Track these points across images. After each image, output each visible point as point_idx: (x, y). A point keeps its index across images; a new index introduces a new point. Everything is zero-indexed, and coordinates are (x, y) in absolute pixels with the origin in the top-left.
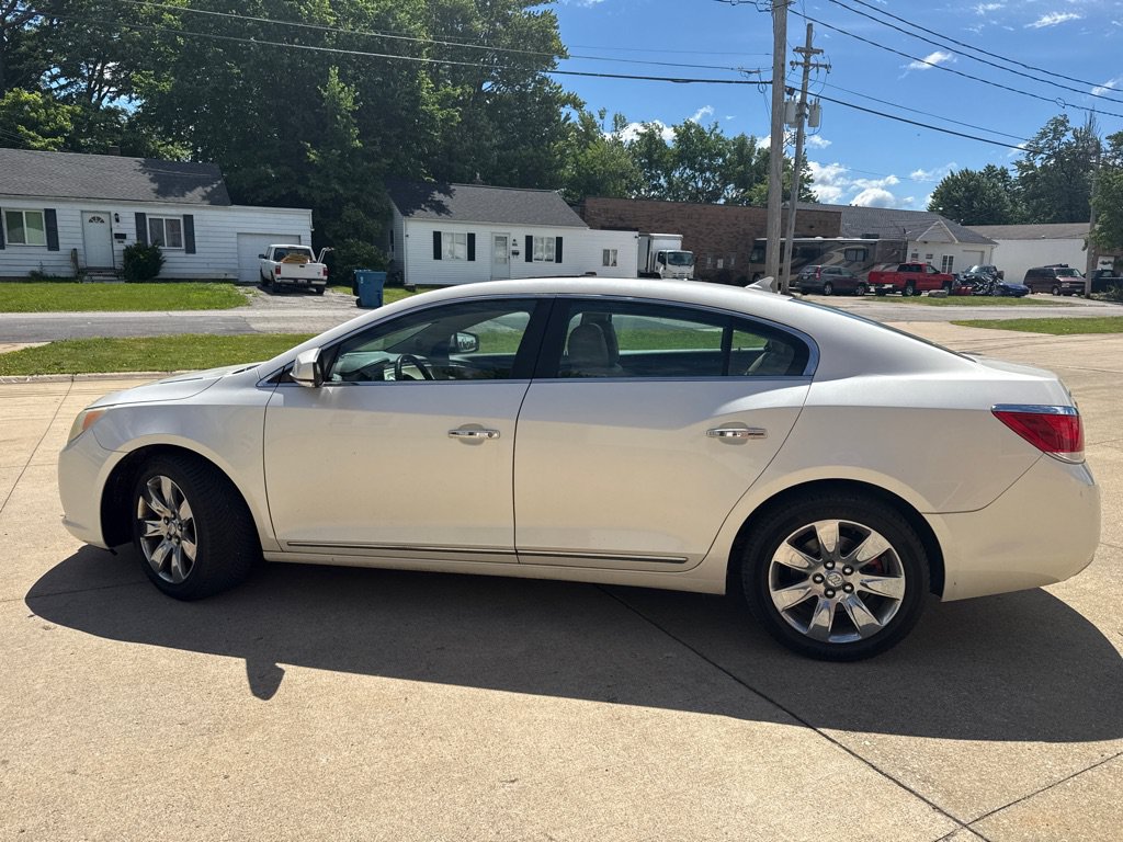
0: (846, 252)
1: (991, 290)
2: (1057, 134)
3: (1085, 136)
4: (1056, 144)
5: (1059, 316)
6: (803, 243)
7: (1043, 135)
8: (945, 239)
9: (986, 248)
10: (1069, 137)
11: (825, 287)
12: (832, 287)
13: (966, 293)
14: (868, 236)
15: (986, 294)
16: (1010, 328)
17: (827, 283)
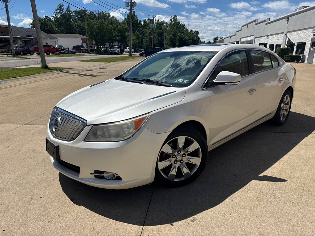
0: (22, 41)
1: (68, 52)
2: (62, 9)
3: (68, 10)
4: (62, 12)
5: (95, 58)
6: (5, 38)
7: (58, 9)
8: (45, 38)
9: (56, 40)
10: (64, 10)
11: (21, 53)
12: (23, 52)
13: (62, 53)
14: (29, 36)
15: (67, 53)
16: (95, 62)
17: (22, 51)
